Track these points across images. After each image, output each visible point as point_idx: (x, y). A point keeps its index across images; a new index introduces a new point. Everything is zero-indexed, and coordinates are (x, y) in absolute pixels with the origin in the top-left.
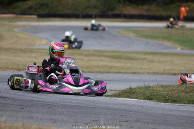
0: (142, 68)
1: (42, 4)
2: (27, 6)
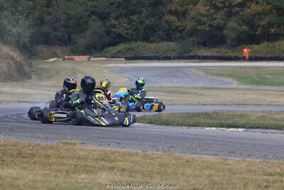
2: (117, 50)
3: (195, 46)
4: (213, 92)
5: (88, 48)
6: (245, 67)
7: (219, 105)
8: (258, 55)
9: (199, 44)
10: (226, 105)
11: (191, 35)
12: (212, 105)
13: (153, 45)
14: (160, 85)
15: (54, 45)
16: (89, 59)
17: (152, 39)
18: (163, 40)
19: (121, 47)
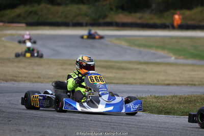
0: (134, 79)
2: (15, 14)
8: (190, 23)
9: (117, 7)
10: (195, 85)
12: (178, 85)
19: (20, 10)
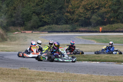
1: (50, 28)
2: (44, 28)
3: (78, 26)
4: (86, 46)
5: (32, 28)
6: (100, 35)
7: (89, 52)
8: (105, 30)
9: (80, 25)
10: (92, 52)
11: (76, 22)
13: (60, 26)
14: (63, 43)
15: (17, 26)
16: (32, 32)
17: (59, 23)
18: (64, 24)
19: (46, 27)
